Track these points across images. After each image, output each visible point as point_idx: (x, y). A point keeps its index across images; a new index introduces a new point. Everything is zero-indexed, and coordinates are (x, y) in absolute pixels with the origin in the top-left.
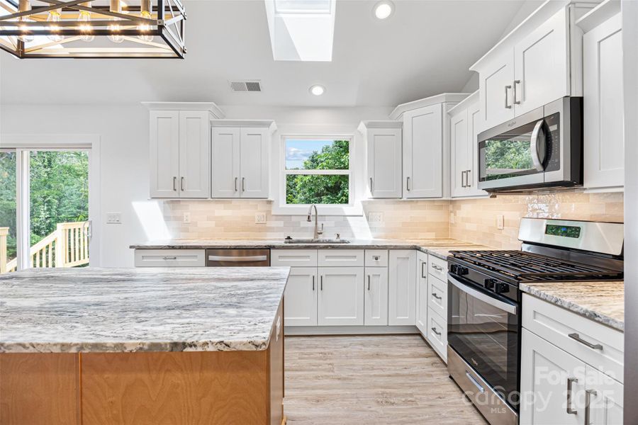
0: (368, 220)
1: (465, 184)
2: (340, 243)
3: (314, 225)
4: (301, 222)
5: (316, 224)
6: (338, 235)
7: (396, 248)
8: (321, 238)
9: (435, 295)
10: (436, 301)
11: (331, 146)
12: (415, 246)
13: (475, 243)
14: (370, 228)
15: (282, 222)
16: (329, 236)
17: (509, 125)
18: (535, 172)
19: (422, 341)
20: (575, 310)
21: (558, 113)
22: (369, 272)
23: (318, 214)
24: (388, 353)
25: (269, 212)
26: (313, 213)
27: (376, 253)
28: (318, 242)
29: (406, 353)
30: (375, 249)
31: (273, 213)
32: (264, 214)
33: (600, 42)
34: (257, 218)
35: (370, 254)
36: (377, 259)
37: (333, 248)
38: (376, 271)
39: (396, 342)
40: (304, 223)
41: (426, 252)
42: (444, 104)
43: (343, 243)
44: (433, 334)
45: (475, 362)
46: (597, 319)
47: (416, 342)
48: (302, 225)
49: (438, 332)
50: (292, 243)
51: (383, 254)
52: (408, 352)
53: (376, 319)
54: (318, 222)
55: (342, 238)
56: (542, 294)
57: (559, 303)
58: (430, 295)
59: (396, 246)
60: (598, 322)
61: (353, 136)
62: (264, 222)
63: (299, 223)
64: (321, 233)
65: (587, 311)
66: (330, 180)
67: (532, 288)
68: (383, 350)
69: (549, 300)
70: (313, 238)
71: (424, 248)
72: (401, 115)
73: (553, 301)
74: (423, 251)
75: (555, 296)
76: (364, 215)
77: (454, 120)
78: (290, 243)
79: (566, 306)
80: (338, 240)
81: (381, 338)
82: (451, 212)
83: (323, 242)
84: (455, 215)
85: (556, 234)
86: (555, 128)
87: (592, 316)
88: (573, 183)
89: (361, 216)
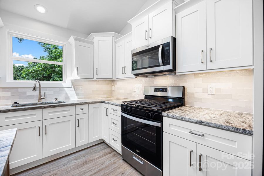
0: (75, 90)
1: (123, 72)
2: (58, 103)
3: (39, 94)
4: (27, 92)
5: (40, 93)
6: (56, 99)
7: (92, 103)
8: (44, 101)
9: (113, 123)
10: (114, 126)
11: (46, 57)
12: (102, 101)
13: (124, 98)
14: (76, 94)
15: (10, 93)
16: (50, 99)
17: (147, 47)
18: (159, 66)
19: (106, 145)
20: (192, 121)
21: (169, 42)
22: (78, 117)
23: (42, 86)
24: (91, 159)
26: (38, 86)
27: (82, 106)
28: (42, 104)
29: (100, 155)
30: (82, 104)
33: (182, 18)
35: (78, 108)
36: (82, 110)
37: (54, 106)
38: (82, 116)
39: (94, 150)
40: (30, 93)
41: (108, 103)
42: (113, 37)
43: (60, 103)
44: (113, 141)
45: (138, 151)
46: (203, 124)
47: (103, 147)
48: (28, 94)
49: (116, 140)
50: (19, 106)
51: (85, 107)
52: (101, 154)
53: (83, 142)
54: (42, 92)
55: (59, 100)
56: (175, 116)
57: (183, 119)
58: (111, 123)
59: (92, 102)
60: (204, 125)
61: (65, 44)
63: (25, 93)
64: (44, 98)
65: (198, 121)
66: (45, 72)
67: (169, 114)
68: (88, 157)
69: (178, 118)
70: (37, 102)
71: (106, 102)
72: (93, 38)
73: (180, 118)
74: (106, 103)
75: (181, 116)
76: (72, 87)
77: (117, 45)
78: (17, 106)
79: (187, 120)
80: (56, 102)
81: (85, 151)
82: (113, 86)
83: (46, 104)
84: (115, 87)
85: (158, 91)
86: (168, 48)
87: (201, 123)
88: (173, 70)
89: (71, 88)
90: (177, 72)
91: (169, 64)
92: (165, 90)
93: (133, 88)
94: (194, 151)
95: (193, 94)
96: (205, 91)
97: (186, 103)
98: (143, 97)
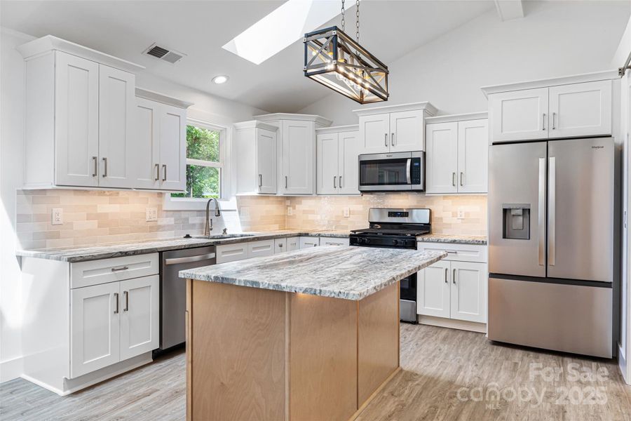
0: (239, 214)
1: (337, 186)
3: (206, 221)
4: (190, 218)
5: (207, 219)
6: (225, 231)
7: (291, 236)
8: (212, 233)
12: (300, 233)
15: (173, 219)
17: (387, 156)
18: (406, 184)
20: (447, 241)
21: (419, 158)
25: (160, 207)
30: (280, 238)
31: (164, 208)
32: (156, 209)
34: (148, 215)
36: (281, 246)
42: (314, 123)
46: (456, 242)
48: (190, 222)
55: (228, 233)
56: (431, 239)
62: (156, 219)
63: (187, 219)
65: (452, 240)
67: (424, 238)
69: (434, 241)
76: (237, 210)
77: (320, 137)
80: (225, 236)
82: (288, 206)
84: (294, 208)
85: (395, 216)
86: (417, 164)
87: (454, 242)
88: (423, 191)
89: (235, 210)
90: (427, 192)
91: (420, 184)
92: (405, 214)
93: (343, 212)
94: (449, 269)
95: (441, 219)
96: (454, 215)
97: (433, 231)
98: (367, 226)
